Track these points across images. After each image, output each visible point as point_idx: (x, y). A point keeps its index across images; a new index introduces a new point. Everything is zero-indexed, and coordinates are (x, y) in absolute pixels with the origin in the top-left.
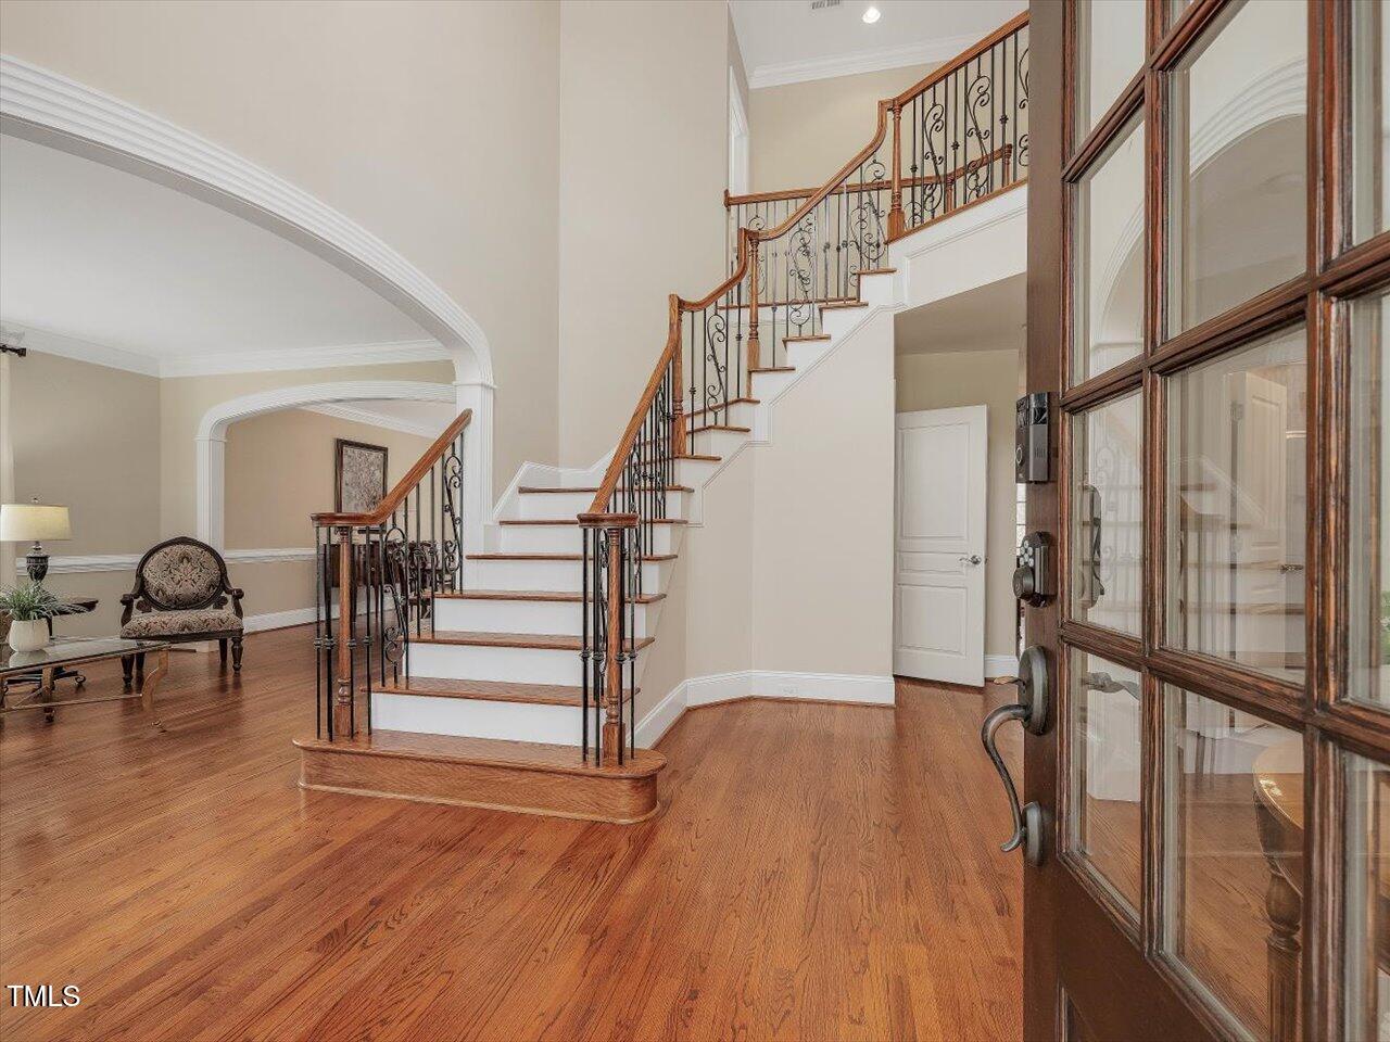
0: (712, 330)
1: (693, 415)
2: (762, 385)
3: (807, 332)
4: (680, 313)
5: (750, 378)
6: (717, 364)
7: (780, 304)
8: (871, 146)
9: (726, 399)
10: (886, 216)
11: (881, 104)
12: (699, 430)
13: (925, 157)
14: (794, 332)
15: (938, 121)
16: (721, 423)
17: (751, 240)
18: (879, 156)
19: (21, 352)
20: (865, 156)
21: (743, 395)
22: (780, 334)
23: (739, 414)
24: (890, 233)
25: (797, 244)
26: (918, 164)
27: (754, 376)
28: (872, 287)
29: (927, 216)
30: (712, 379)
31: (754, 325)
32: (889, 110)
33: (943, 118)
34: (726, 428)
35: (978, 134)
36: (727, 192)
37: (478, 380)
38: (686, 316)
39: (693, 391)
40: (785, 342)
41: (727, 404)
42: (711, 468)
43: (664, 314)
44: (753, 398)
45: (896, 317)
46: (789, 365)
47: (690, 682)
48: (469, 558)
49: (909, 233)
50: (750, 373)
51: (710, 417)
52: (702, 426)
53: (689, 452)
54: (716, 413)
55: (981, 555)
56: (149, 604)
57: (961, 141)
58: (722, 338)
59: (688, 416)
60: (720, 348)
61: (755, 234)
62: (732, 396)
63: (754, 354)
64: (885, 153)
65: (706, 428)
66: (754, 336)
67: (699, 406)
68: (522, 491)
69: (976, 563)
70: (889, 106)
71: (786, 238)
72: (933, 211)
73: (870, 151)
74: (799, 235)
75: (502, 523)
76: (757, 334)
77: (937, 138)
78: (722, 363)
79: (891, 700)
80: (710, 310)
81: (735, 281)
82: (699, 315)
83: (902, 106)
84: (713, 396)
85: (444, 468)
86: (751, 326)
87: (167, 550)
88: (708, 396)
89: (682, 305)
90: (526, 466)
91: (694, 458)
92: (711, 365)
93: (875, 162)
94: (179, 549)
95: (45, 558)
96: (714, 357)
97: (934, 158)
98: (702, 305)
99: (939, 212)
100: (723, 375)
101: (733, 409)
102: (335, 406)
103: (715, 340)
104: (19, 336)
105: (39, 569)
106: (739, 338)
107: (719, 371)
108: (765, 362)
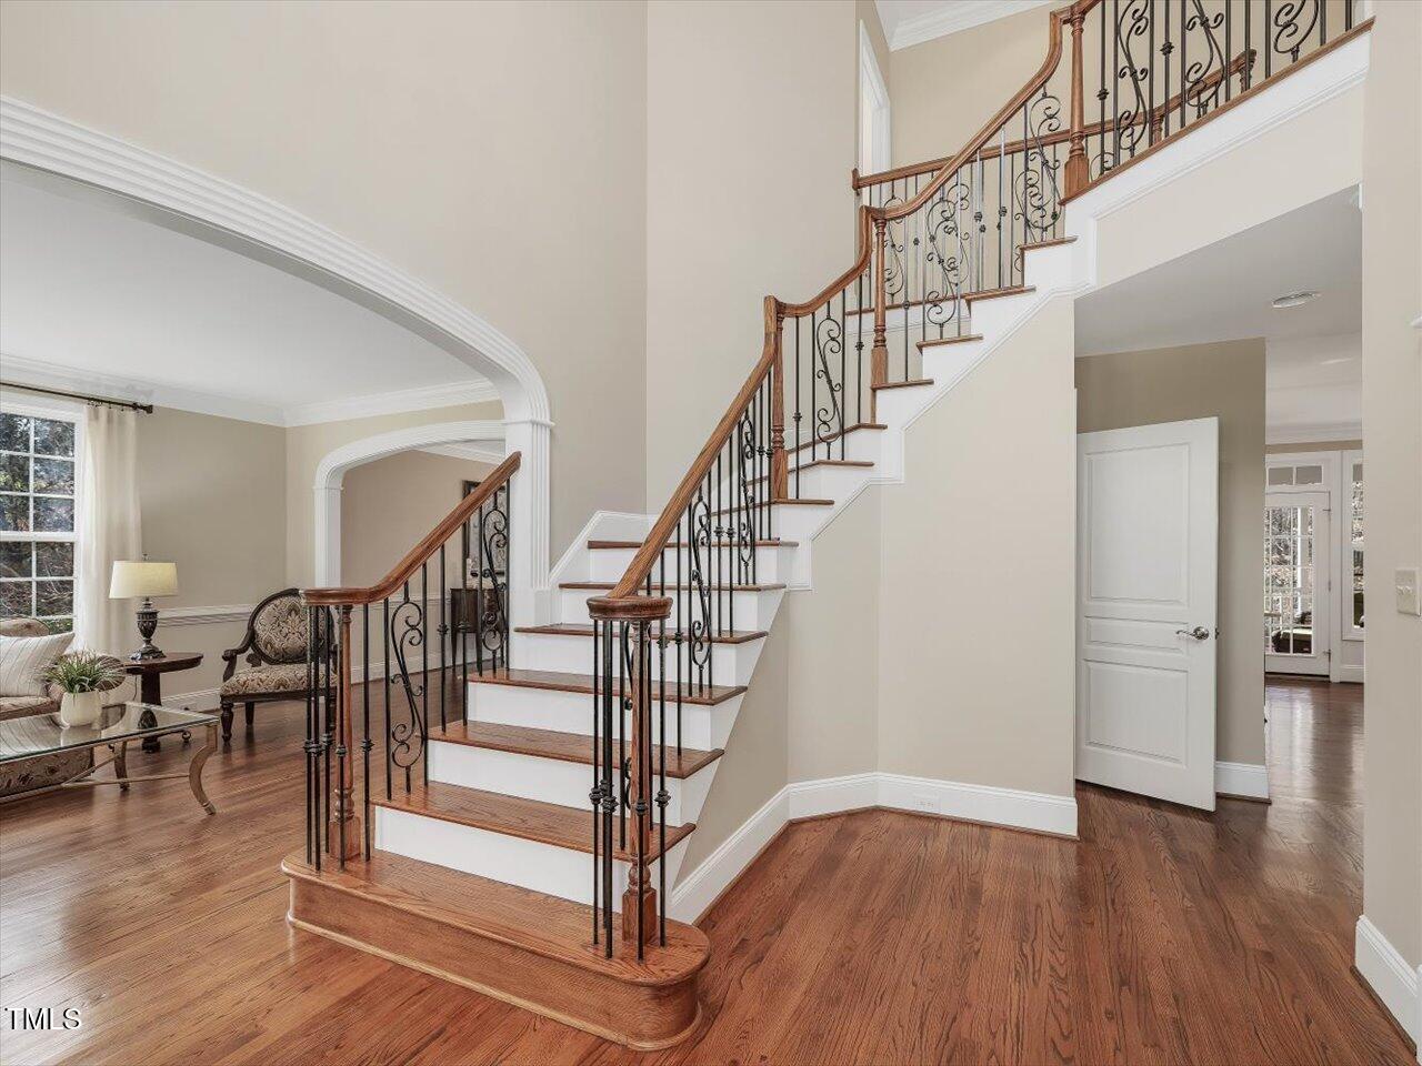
0: (823, 338)
1: (798, 449)
2: (891, 405)
3: (951, 331)
4: (779, 320)
5: (874, 396)
6: (829, 382)
7: (914, 304)
8: (1039, 76)
9: (842, 426)
10: (1062, 167)
11: (1054, 15)
12: (805, 467)
13: (1120, 75)
14: (933, 334)
15: (1139, 20)
16: (836, 456)
17: (876, 220)
18: (1051, 87)
19: (149, 409)
20: (1031, 89)
21: (866, 419)
22: (915, 337)
23: (859, 444)
24: (1068, 188)
25: (937, 217)
26: (1109, 86)
27: (879, 394)
28: (1042, 266)
29: (1125, 156)
30: (824, 399)
31: (880, 329)
32: (1065, 22)
33: (1147, 15)
34: (843, 463)
35: (1205, 23)
36: (855, 172)
37: (528, 417)
38: (789, 323)
39: (798, 418)
40: (920, 348)
41: (843, 432)
42: (822, 514)
43: (758, 321)
44: (878, 422)
45: (1077, 303)
46: (925, 377)
47: (792, 788)
48: (518, 630)
49: (1096, 184)
50: (874, 390)
51: (821, 450)
52: (811, 461)
53: (791, 495)
54: (829, 444)
55: (1209, 626)
56: (258, 658)
57: (1175, 40)
58: (836, 348)
59: (791, 451)
60: (834, 361)
61: (881, 211)
62: (851, 422)
63: (880, 366)
64: (1060, 83)
65: (815, 464)
66: (881, 342)
67: (806, 437)
68: (593, 545)
69: (1203, 636)
70: (1065, 16)
71: (922, 213)
72: (1132, 149)
73: (1038, 83)
74: (939, 208)
75: (562, 586)
76: (884, 341)
77: (1139, 46)
78: (836, 379)
79: (1071, 830)
80: (821, 313)
81: (856, 273)
82: (806, 321)
83: (1084, 13)
84: (825, 423)
85: (482, 525)
86: (876, 331)
87: (277, 602)
88: (818, 422)
89: (780, 310)
90: (598, 516)
91: (798, 502)
92: (822, 383)
93: (1045, 96)
94: (287, 601)
95: (156, 613)
96: (826, 372)
97: (1133, 74)
98: (809, 308)
99: (1142, 146)
100: (838, 395)
101: (850, 437)
102: (462, 447)
103: (828, 352)
104: (150, 394)
105: (149, 624)
106: (860, 346)
107: (832, 390)
108: (895, 375)
